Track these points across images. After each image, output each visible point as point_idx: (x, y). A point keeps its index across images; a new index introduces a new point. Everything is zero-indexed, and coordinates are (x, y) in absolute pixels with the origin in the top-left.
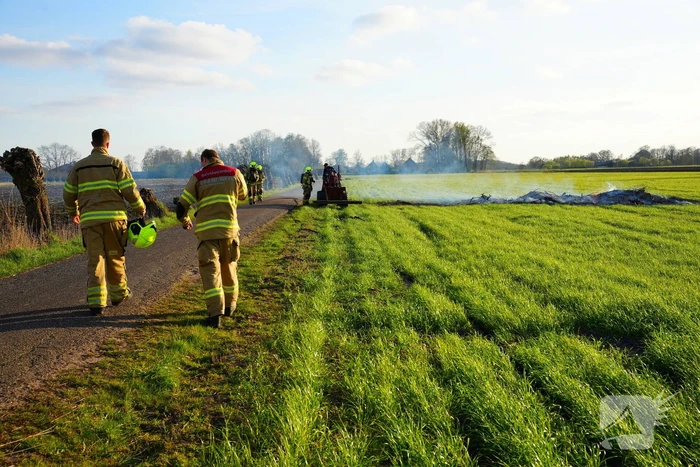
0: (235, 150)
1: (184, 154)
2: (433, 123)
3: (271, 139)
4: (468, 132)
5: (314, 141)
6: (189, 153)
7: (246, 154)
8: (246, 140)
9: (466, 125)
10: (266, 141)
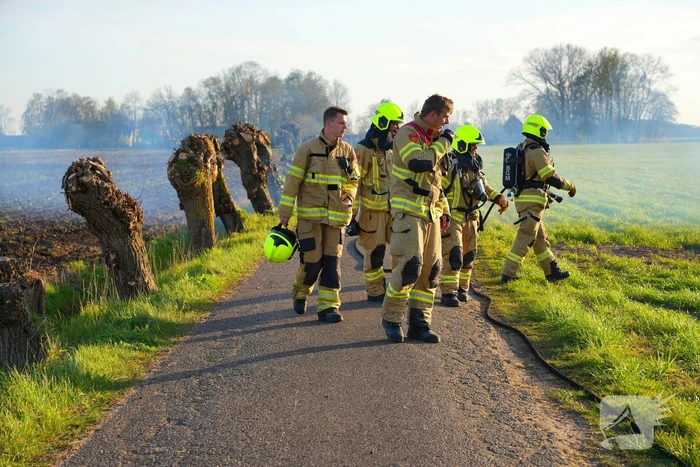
0: (194, 99)
1: (101, 105)
2: (555, 50)
3: (261, 80)
4: (624, 67)
5: (337, 85)
6: (110, 103)
7: (215, 106)
8: (215, 81)
9: (621, 54)
10: (251, 82)
